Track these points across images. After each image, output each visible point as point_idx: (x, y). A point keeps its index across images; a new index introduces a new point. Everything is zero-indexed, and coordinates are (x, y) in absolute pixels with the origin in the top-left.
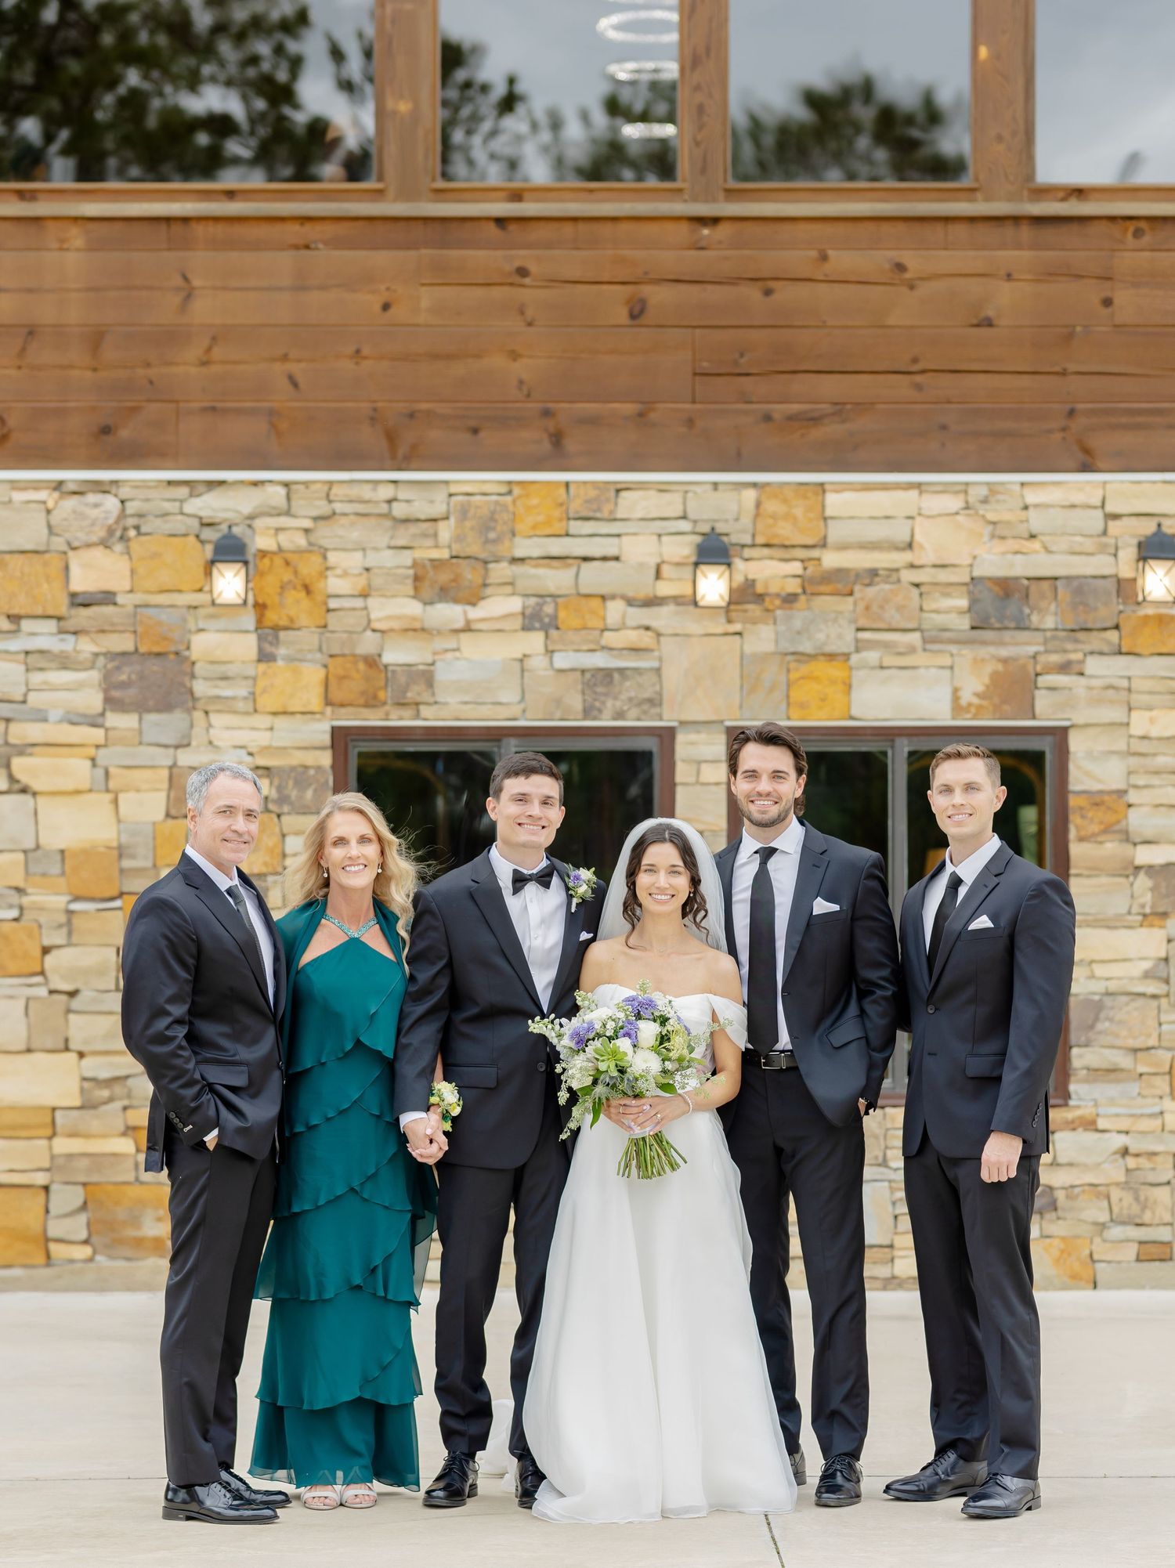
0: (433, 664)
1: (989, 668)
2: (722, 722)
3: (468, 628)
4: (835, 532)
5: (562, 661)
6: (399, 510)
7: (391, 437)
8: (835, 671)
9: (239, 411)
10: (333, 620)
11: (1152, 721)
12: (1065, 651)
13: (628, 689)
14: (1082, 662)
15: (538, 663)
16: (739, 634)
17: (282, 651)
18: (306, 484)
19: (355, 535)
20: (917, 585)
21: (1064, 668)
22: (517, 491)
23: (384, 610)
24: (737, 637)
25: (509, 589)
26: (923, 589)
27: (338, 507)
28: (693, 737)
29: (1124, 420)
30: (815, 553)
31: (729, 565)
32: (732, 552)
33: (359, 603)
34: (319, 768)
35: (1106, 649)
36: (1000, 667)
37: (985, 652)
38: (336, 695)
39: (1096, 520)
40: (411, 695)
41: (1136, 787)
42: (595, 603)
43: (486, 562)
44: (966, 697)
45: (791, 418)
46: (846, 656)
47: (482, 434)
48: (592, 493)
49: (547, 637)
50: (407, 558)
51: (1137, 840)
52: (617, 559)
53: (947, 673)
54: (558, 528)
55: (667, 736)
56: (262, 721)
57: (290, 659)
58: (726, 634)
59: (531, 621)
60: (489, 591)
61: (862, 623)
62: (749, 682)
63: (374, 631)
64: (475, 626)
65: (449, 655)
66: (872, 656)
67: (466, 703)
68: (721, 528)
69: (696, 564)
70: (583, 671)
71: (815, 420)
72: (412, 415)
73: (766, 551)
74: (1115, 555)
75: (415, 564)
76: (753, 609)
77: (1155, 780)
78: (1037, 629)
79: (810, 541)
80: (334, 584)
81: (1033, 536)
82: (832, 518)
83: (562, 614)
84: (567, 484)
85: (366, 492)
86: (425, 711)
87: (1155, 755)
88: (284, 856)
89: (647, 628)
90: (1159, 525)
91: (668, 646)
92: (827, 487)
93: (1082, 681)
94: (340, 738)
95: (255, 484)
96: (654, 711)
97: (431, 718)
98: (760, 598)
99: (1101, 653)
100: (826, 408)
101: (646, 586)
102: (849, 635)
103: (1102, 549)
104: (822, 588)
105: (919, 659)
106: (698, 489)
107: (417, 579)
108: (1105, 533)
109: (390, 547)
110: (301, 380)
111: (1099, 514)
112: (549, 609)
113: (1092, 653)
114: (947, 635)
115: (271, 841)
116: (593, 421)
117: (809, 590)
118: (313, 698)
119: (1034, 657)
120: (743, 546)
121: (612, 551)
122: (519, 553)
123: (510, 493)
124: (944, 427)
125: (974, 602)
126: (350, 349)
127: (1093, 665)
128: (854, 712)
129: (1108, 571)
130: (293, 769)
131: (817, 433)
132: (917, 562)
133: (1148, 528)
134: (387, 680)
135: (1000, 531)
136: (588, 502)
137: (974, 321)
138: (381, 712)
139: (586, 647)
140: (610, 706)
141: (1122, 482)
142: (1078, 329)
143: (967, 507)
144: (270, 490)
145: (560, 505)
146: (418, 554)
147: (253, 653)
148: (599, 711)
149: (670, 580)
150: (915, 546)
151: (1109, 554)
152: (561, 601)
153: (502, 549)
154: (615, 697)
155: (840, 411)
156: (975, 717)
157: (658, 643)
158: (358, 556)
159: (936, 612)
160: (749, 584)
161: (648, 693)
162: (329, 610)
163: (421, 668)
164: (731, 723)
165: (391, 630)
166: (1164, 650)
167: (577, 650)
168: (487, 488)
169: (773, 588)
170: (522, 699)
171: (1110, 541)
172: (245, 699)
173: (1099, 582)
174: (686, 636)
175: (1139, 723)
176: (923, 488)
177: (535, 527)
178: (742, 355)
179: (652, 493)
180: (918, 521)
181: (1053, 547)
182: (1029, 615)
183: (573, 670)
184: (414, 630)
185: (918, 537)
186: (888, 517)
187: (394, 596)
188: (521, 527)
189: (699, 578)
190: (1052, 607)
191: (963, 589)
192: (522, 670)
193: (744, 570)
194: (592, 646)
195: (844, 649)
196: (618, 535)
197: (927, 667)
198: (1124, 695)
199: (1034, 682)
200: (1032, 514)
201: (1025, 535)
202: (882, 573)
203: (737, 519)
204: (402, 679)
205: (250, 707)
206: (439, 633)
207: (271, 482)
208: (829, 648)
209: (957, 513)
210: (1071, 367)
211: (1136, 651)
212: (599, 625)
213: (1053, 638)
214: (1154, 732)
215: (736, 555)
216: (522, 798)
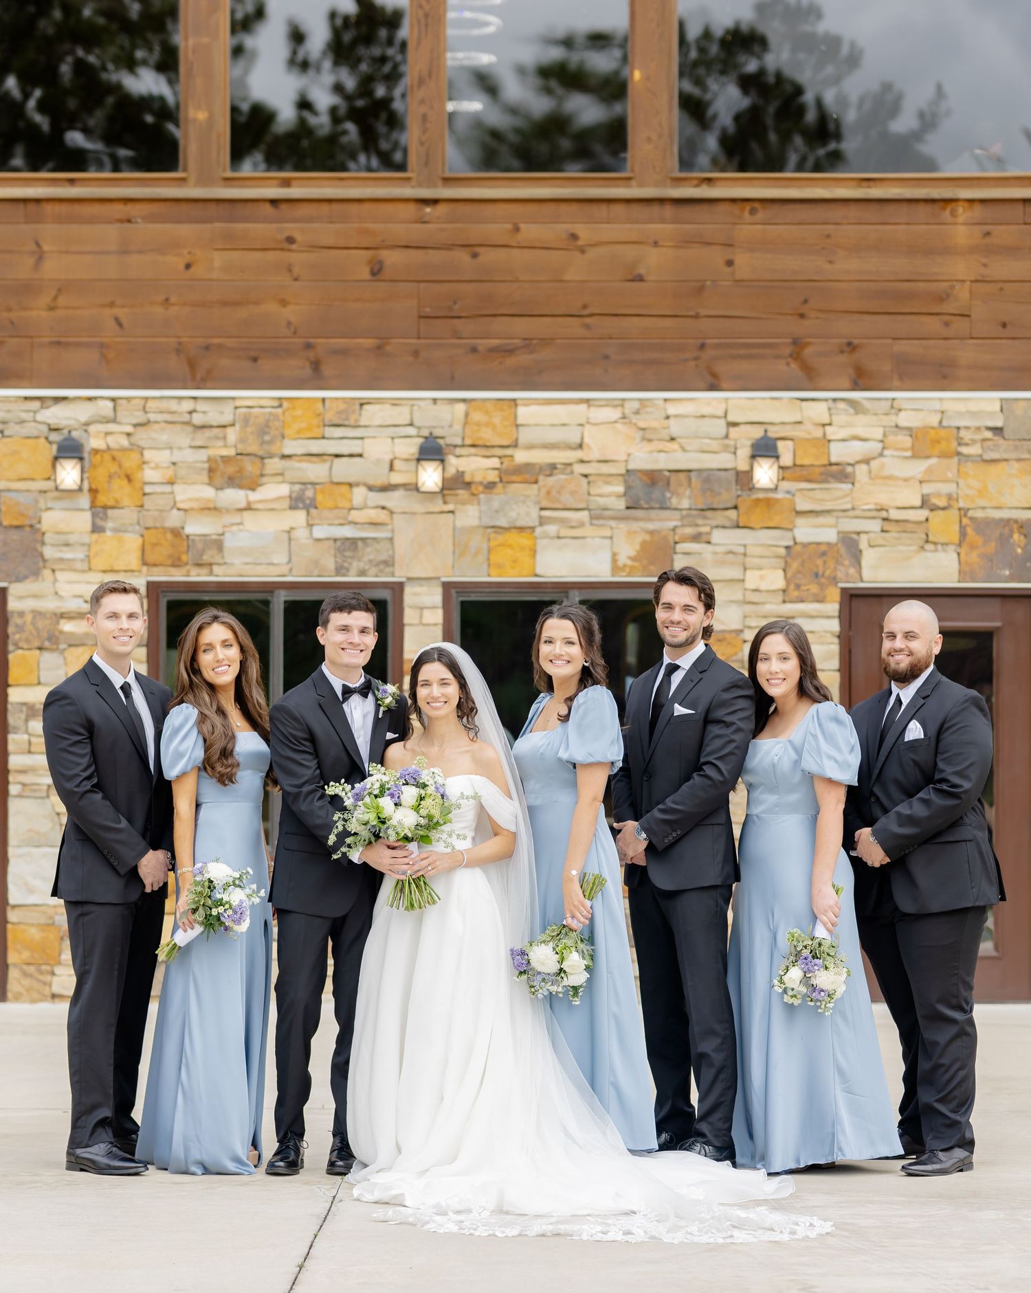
0: (223, 534)
1: (640, 538)
2: (438, 578)
3: (249, 508)
4: (525, 436)
5: (319, 532)
6: (197, 419)
7: (192, 364)
8: (523, 540)
9: (77, 345)
10: (147, 502)
11: (762, 578)
12: (697, 525)
13: (370, 553)
14: (709, 534)
15: (301, 534)
16: (452, 512)
17: (110, 525)
18: (128, 399)
19: (164, 437)
20: (586, 476)
21: (696, 538)
22: (286, 404)
23: (186, 494)
24: (450, 515)
25: (279, 478)
26: (591, 478)
27: (152, 417)
28: (417, 589)
29: (742, 352)
30: (508, 452)
31: (442, 461)
32: (446, 450)
33: (167, 488)
35: (728, 524)
36: (648, 537)
37: (636, 526)
38: (151, 557)
39: (720, 427)
40: (206, 558)
41: (749, 627)
42: (344, 489)
43: (262, 458)
44: (623, 560)
45: (493, 350)
46: (532, 529)
47: (260, 362)
48: (342, 406)
49: (308, 514)
50: (203, 455)
52: (360, 455)
53: (608, 542)
54: (317, 432)
55: (398, 588)
56: (95, 576)
57: (116, 530)
58: (442, 512)
59: (297, 502)
60: (264, 480)
61: (545, 504)
62: (460, 549)
63: (179, 509)
64: (253, 506)
65: (235, 528)
66: (552, 529)
67: (248, 564)
68: (437, 432)
69: (418, 460)
70: (335, 540)
71: (510, 351)
72: (207, 348)
73: (473, 450)
74: (735, 453)
75: (209, 460)
76: (462, 493)
78: (676, 509)
79: (505, 443)
80: (149, 474)
81: (673, 439)
82: (522, 425)
83: (320, 497)
84: (324, 400)
85: (173, 405)
86: (216, 569)
87: (763, 603)
89: (383, 508)
90: (766, 431)
91: (399, 521)
92: (519, 402)
93: (710, 547)
94: (153, 590)
95: (90, 399)
96: (388, 570)
97: (221, 575)
98: (468, 485)
99: (724, 527)
100: (518, 342)
101: (382, 477)
102: (535, 513)
103: (725, 448)
104: (514, 478)
105: (587, 531)
106: (422, 403)
107: (211, 470)
108: (727, 437)
109: (191, 447)
110: (124, 320)
111: (722, 423)
112: (309, 493)
113: (717, 527)
114: (608, 513)
116: (343, 352)
117: (504, 480)
118: (131, 560)
119: (674, 529)
120: (456, 446)
121: (357, 450)
122: (287, 451)
123: (280, 406)
124: (606, 357)
125: (628, 488)
126: (161, 298)
127: (718, 536)
128: (538, 571)
129: (728, 466)
131: (511, 362)
132: (585, 459)
133: (758, 433)
134: (188, 547)
135: (648, 436)
136: (339, 413)
137: (630, 277)
138: (184, 570)
139: (336, 522)
140: (355, 566)
141: (740, 398)
142: (708, 283)
143: (624, 417)
144: (101, 403)
145: (319, 415)
146: (211, 452)
147: (89, 526)
148: (348, 570)
149: (400, 471)
150: (584, 446)
151: (731, 452)
152: (318, 487)
153: (274, 449)
154: (359, 560)
155: (529, 344)
156: (628, 576)
157: (392, 518)
158: (167, 453)
159: (600, 495)
160: (460, 475)
161: (383, 557)
162: (145, 494)
163: (214, 537)
164: (444, 579)
165: (192, 509)
166: (771, 525)
167: (330, 525)
168: (263, 403)
169: (478, 478)
170: (290, 561)
171: (732, 443)
172: (82, 560)
173: (723, 473)
174: (413, 513)
175: (753, 579)
176: (591, 402)
177: (299, 432)
178: (455, 303)
179: (387, 406)
180: (587, 427)
181: (689, 448)
182: (670, 498)
183: (328, 539)
184: (209, 509)
185: (586, 440)
186: (564, 425)
187: (194, 483)
188: (287, 432)
189: (420, 468)
190: (688, 492)
191: (621, 479)
192: (290, 539)
193: (454, 463)
194: (342, 521)
195: (531, 524)
196: (362, 438)
197: (593, 537)
198: (741, 558)
199: (674, 548)
200: (672, 421)
201: (668, 438)
202: (559, 466)
203: (451, 426)
204: (200, 546)
205: (86, 566)
206: (228, 511)
207: (102, 398)
208: (520, 523)
209: (616, 422)
210: (703, 312)
211: (750, 525)
212: (348, 506)
213: (688, 516)
214: (763, 587)
215: (448, 454)
216: (345, 629)
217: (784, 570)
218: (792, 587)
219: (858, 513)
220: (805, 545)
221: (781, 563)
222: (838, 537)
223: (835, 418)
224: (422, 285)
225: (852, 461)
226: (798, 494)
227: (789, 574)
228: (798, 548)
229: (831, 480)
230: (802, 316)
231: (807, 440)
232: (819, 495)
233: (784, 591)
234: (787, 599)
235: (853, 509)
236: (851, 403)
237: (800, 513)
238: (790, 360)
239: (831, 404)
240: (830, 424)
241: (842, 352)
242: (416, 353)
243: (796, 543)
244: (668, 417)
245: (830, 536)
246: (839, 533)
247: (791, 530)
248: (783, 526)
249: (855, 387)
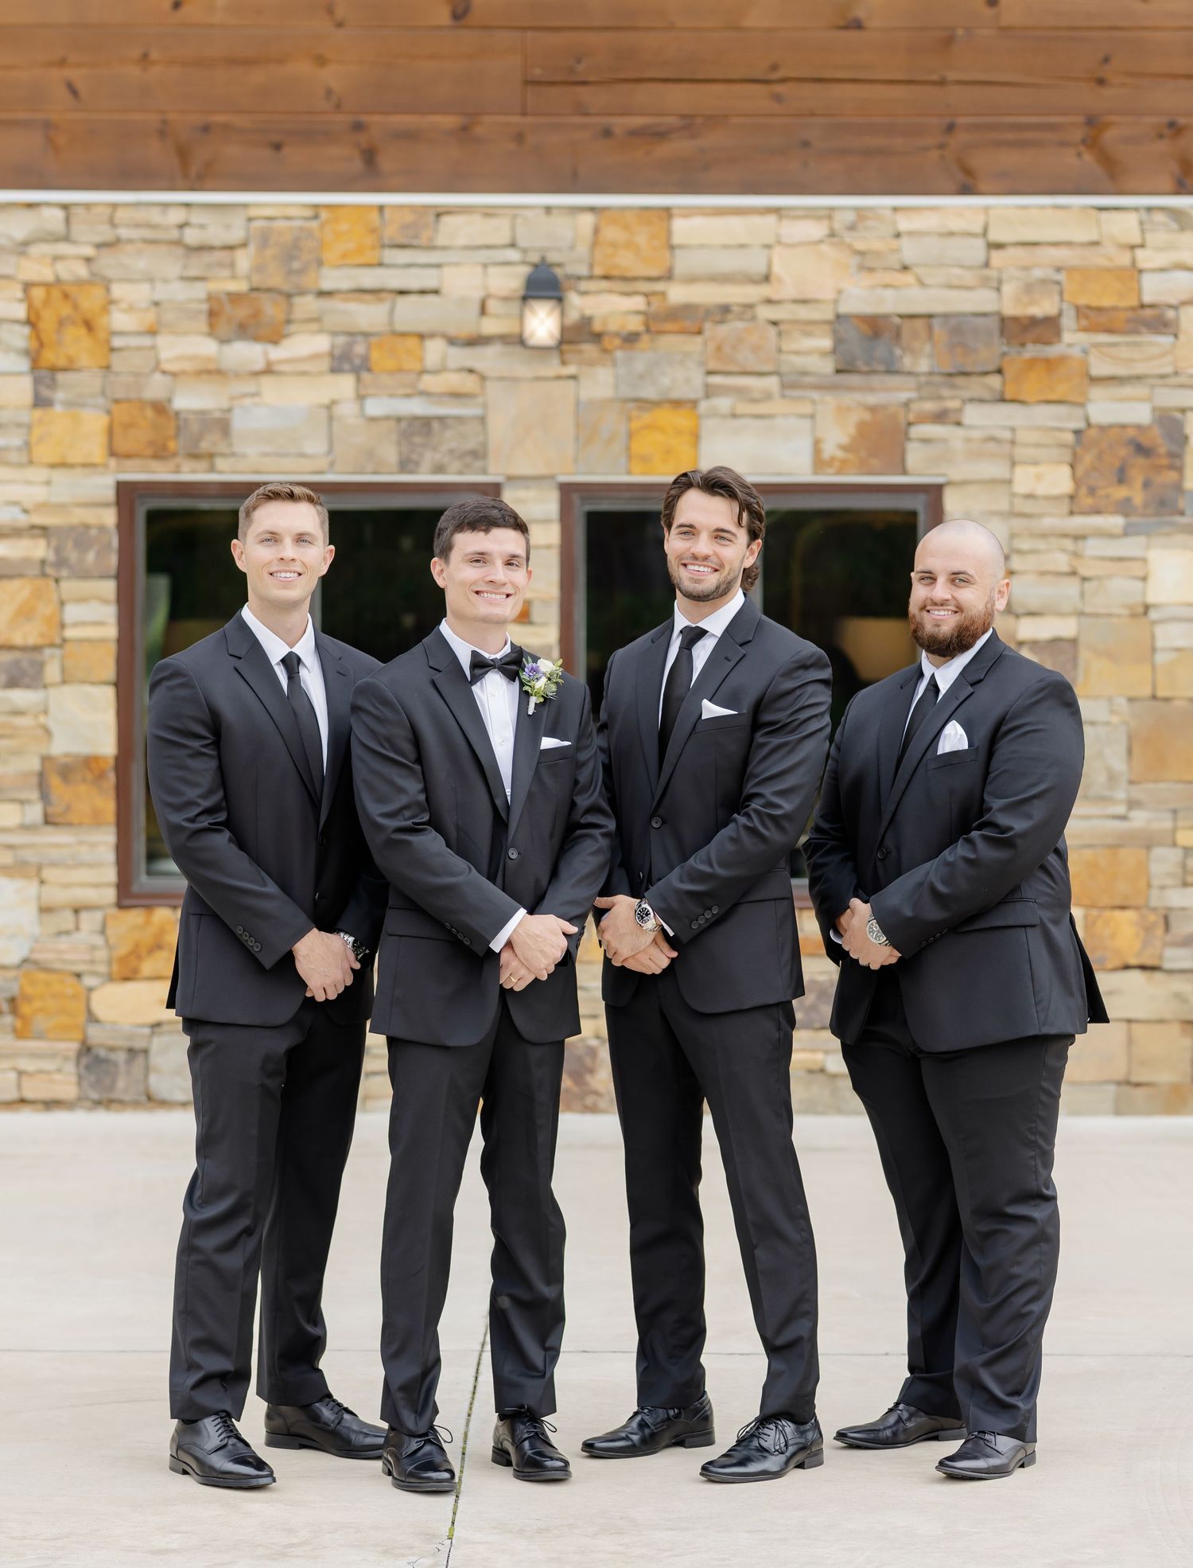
0: (229, 410)
1: (855, 417)
2: (552, 477)
3: (269, 370)
4: (683, 263)
5: (374, 407)
6: (191, 236)
7: (183, 154)
8: (681, 420)
9: (9, 123)
10: (116, 361)
11: (1039, 477)
12: (940, 398)
13: (450, 440)
14: (960, 411)
15: (347, 410)
16: (573, 377)
17: (60, 395)
18: (88, 206)
19: (141, 264)
20: (775, 323)
21: (940, 417)
22: (324, 215)
23: (174, 349)
24: (571, 383)
25: (315, 326)
26: (782, 327)
27: (124, 233)
28: (521, 493)
29: (1011, 136)
30: (659, 287)
31: (560, 300)
32: (565, 286)
33: (146, 341)
34: (102, 528)
35: (986, 395)
36: (868, 416)
37: (849, 399)
38: (122, 445)
39: (976, 251)
40: (204, 446)
41: (1019, 552)
42: (412, 343)
43: (289, 296)
44: (830, 449)
45: (635, 133)
46: (694, 403)
47: (286, 151)
48: (409, 218)
49: (358, 380)
50: (199, 291)
51: (1020, 611)
52: (436, 292)
53: (806, 424)
54: (371, 256)
56: (39, 474)
57: (69, 404)
58: (559, 378)
59: (341, 362)
60: (293, 328)
61: (713, 365)
62: (586, 432)
63: (164, 372)
64: (277, 368)
65: (247, 401)
66: (723, 403)
67: (266, 454)
68: (553, 257)
69: (525, 299)
70: (399, 420)
71: (658, 135)
72: (206, 129)
73: (604, 284)
74: (998, 290)
75: (210, 298)
76: (589, 349)
77: (1041, 545)
78: (910, 374)
79: (654, 273)
80: (119, 320)
81: (905, 268)
82: (681, 247)
83: (375, 355)
84: (381, 208)
85: (155, 216)
86: (220, 463)
87: (1041, 516)
88: (63, 626)
89: (471, 371)
91: (494, 390)
92: (675, 212)
93: (959, 432)
94: (126, 493)
95: (30, 206)
96: (478, 464)
97: (227, 472)
98: (597, 337)
99: (982, 401)
100: (671, 120)
101: (469, 323)
102: (698, 379)
103: (985, 282)
104: (669, 326)
105: (777, 406)
106: (529, 214)
107: (212, 314)
108: (987, 265)
109: (184, 279)
110: (80, 86)
111: (980, 244)
112: (360, 349)
113: (972, 400)
114: (808, 380)
115: (45, 609)
116: (410, 136)
117: (653, 328)
118: (96, 449)
119: (907, 404)
120: (579, 278)
121: (431, 284)
122: (327, 285)
123: (316, 217)
124: (806, 144)
125: (839, 341)
126: (137, 53)
127: (973, 415)
129: (990, 307)
130: (72, 528)
131: (664, 150)
132: (775, 297)
134: (178, 429)
135: (869, 263)
136: (405, 227)
137: (842, 23)
138: (171, 464)
139: (401, 391)
140: (429, 458)
141: (1007, 207)
142: (960, 32)
143: (832, 234)
144: (47, 212)
145: (373, 231)
146: (214, 286)
147: (27, 397)
148: (417, 464)
149: (497, 316)
150: (773, 278)
151: (992, 288)
152: (374, 340)
153: (308, 281)
154: (435, 449)
155: (690, 124)
156: (839, 473)
157: (483, 387)
158: (145, 288)
159: (796, 353)
160: (586, 322)
161: (471, 444)
162: (112, 350)
163: (217, 415)
164: (564, 479)
165: (183, 373)
166: (1053, 397)
167: (392, 396)
168: (291, 212)
169: (613, 326)
170: (330, 451)
171: (993, 274)
172: (19, 449)
173: (981, 321)
174: (515, 380)
175: (1024, 480)
176: (783, 213)
177: (344, 256)
178: (579, 61)
179: (477, 219)
180: (777, 250)
181: (928, 280)
182: (901, 357)
183: (387, 418)
184: (209, 372)
185: (777, 269)
186: (742, 246)
187: (186, 333)
188: (329, 256)
189: (528, 314)
190: (928, 348)
191: (827, 328)
192: (331, 418)
193: (579, 306)
194: (409, 391)
195: (692, 395)
196: (438, 266)
197: (785, 416)
198: (1008, 448)
199: (906, 433)
200: (905, 243)
201: (898, 266)
202: (736, 309)
203: (572, 248)
204: (195, 427)
205: (24, 459)
206: (237, 375)
207: (48, 204)
208: (676, 395)
209: (821, 242)
210: (952, 76)
211: (1022, 397)
212: (417, 367)
213: (928, 383)
214: (1041, 490)
215: (570, 289)
216: (480, 558)
217: (1072, 466)
218: (1083, 491)
219: (1182, 380)
220: (1104, 429)
221: (1067, 455)
222: (1154, 415)
223: (1149, 237)
224: (530, 34)
225: (1173, 301)
226: (1093, 351)
227: (1080, 471)
228: (1093, 432)
229: (1144, 330)
230: (1101, 82)
231: (1107, 270)
232: (1124, 353)
233: (1072, 497)
234: (1076, 509)
235: (1176, 373)
236: (1174, 213)
237: (1095, 380)
238: (1082, 148)
239: (1144, 215)
240: (1142, 246)
241: (1161, 136)
242: (520, 137)
243: (1089, 425)
244: (898, 235)
245: (1139, 413)
246: (1154, 409)
247: (1082, 405)
248: (1071, 398)
249: (1181, 189)
